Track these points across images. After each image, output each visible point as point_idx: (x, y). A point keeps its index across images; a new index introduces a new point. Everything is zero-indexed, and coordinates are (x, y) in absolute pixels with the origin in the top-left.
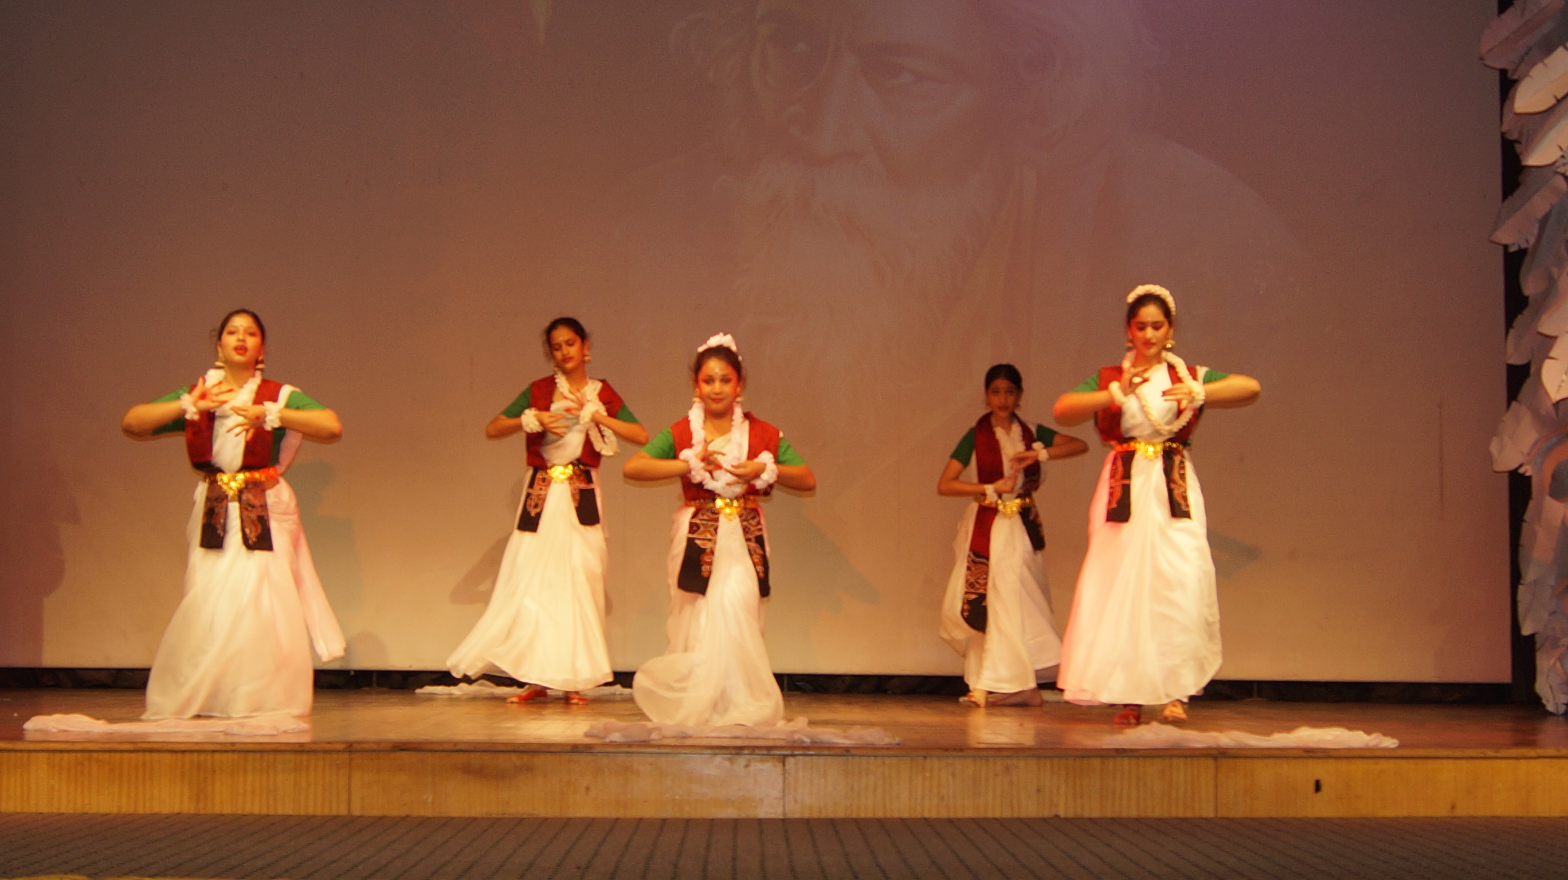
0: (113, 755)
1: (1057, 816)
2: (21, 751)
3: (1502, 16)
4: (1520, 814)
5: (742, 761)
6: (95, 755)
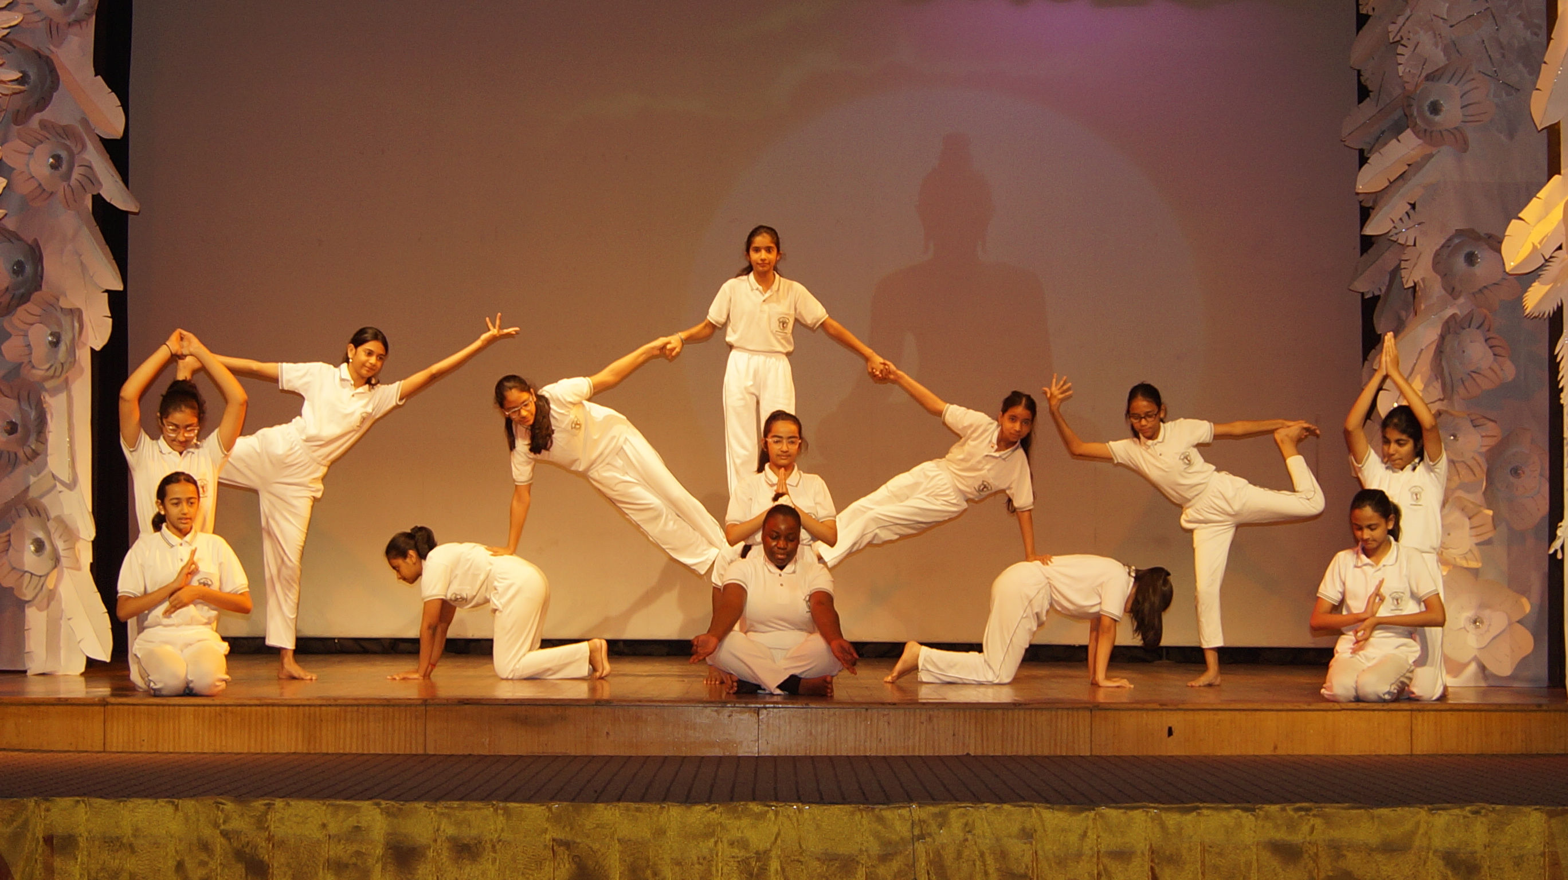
1: (968, 754)
2: (174, 705)
3: (1360, 105)
4: (1328, 753)
5: (726, 712)
6: (230, 708)
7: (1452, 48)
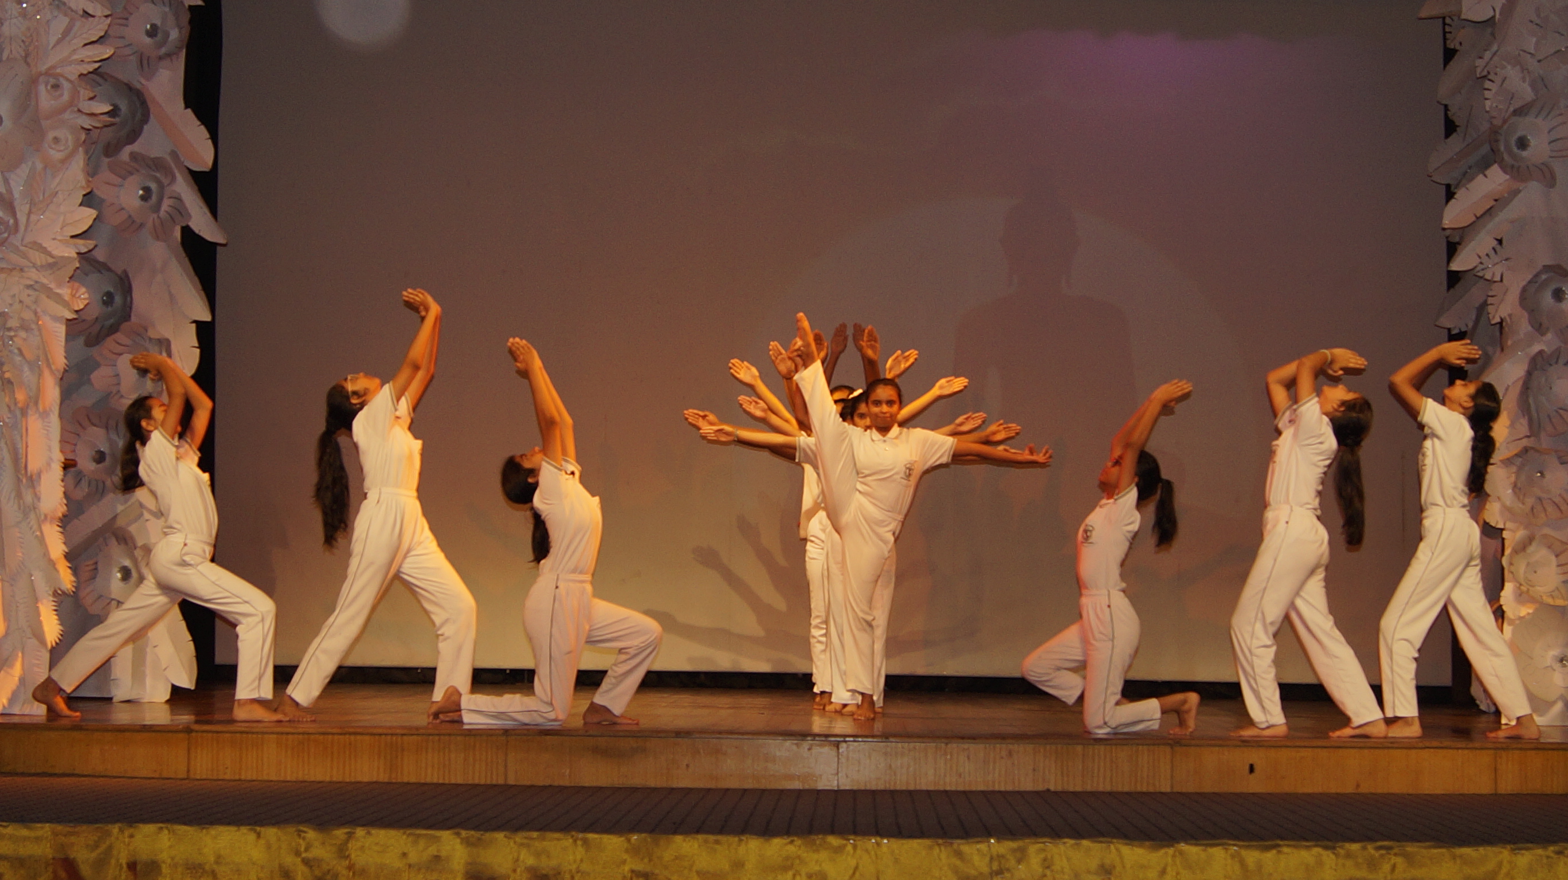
0: (326, 736)
1: (1048, 790)
2: (257, 733)
3: (1447, 140)
5: (806, 745)
7: (1540, 83)
